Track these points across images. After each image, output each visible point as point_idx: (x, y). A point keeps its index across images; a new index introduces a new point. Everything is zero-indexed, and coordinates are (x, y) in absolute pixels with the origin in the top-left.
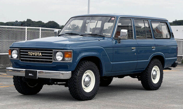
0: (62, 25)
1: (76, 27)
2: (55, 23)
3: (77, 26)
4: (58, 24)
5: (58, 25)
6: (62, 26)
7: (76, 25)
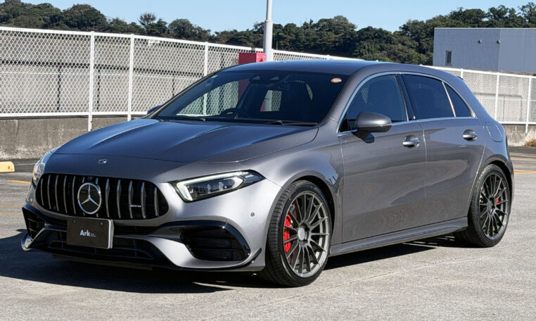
0: (115, 18)
1: (155, 22)
2: (94, 10)
3: (160, 22)
4: (101, 13)
5: (103, 16)
6: (114, 20)
7: (154, 19)
